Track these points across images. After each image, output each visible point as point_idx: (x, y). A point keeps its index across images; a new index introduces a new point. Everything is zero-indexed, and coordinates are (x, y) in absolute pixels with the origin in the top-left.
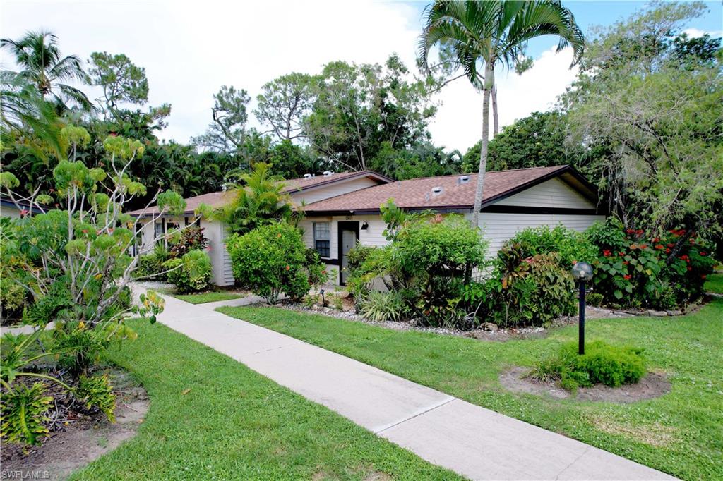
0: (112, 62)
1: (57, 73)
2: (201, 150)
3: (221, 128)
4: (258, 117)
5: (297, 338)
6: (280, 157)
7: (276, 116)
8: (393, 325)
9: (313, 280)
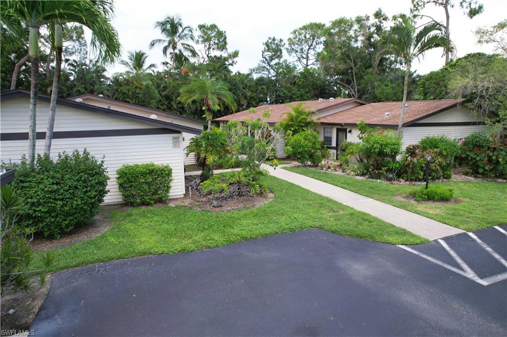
0: (208, 29)
1: (181, 37)
2: (255, 76)
3: (267, 62)
4: (288, 52)
5: (317, 179)
6: (302, 80)
7: (299, 50)
8: (358, 178)
9: (324, 157)
